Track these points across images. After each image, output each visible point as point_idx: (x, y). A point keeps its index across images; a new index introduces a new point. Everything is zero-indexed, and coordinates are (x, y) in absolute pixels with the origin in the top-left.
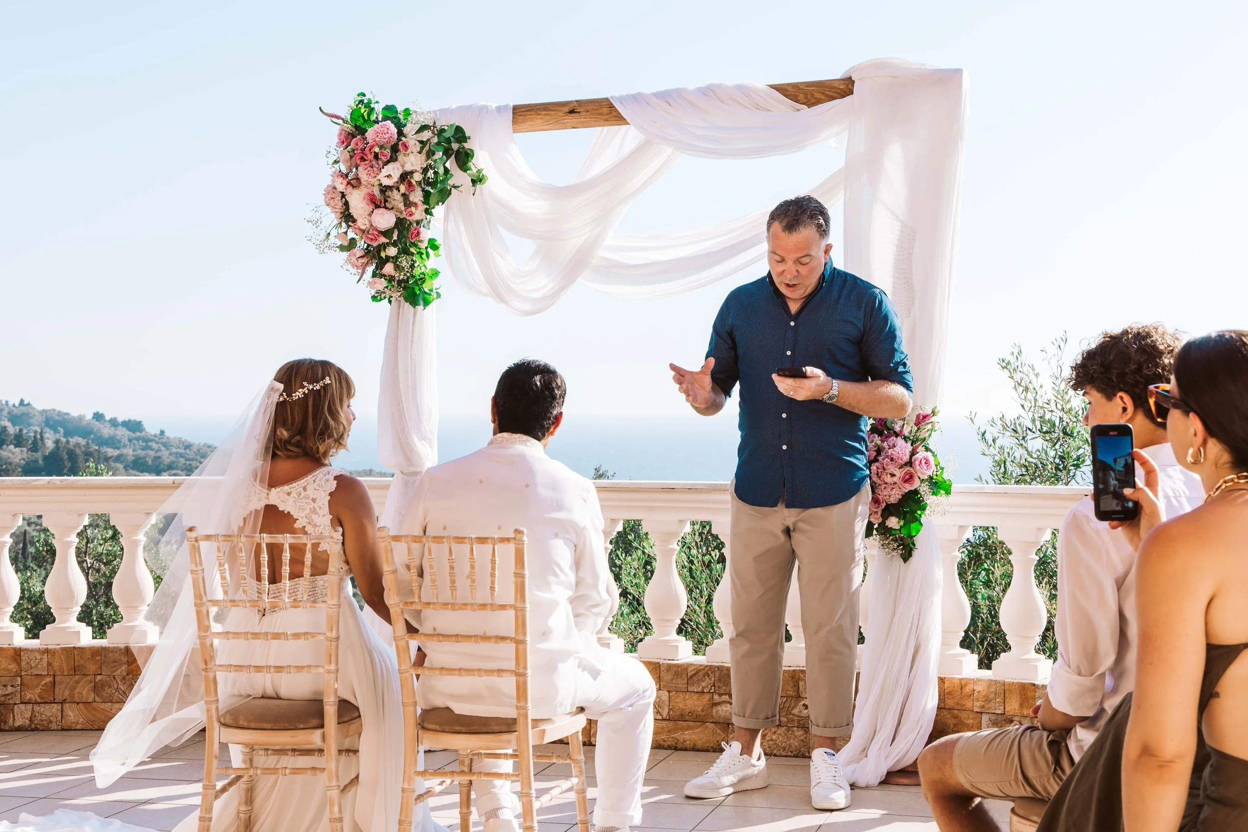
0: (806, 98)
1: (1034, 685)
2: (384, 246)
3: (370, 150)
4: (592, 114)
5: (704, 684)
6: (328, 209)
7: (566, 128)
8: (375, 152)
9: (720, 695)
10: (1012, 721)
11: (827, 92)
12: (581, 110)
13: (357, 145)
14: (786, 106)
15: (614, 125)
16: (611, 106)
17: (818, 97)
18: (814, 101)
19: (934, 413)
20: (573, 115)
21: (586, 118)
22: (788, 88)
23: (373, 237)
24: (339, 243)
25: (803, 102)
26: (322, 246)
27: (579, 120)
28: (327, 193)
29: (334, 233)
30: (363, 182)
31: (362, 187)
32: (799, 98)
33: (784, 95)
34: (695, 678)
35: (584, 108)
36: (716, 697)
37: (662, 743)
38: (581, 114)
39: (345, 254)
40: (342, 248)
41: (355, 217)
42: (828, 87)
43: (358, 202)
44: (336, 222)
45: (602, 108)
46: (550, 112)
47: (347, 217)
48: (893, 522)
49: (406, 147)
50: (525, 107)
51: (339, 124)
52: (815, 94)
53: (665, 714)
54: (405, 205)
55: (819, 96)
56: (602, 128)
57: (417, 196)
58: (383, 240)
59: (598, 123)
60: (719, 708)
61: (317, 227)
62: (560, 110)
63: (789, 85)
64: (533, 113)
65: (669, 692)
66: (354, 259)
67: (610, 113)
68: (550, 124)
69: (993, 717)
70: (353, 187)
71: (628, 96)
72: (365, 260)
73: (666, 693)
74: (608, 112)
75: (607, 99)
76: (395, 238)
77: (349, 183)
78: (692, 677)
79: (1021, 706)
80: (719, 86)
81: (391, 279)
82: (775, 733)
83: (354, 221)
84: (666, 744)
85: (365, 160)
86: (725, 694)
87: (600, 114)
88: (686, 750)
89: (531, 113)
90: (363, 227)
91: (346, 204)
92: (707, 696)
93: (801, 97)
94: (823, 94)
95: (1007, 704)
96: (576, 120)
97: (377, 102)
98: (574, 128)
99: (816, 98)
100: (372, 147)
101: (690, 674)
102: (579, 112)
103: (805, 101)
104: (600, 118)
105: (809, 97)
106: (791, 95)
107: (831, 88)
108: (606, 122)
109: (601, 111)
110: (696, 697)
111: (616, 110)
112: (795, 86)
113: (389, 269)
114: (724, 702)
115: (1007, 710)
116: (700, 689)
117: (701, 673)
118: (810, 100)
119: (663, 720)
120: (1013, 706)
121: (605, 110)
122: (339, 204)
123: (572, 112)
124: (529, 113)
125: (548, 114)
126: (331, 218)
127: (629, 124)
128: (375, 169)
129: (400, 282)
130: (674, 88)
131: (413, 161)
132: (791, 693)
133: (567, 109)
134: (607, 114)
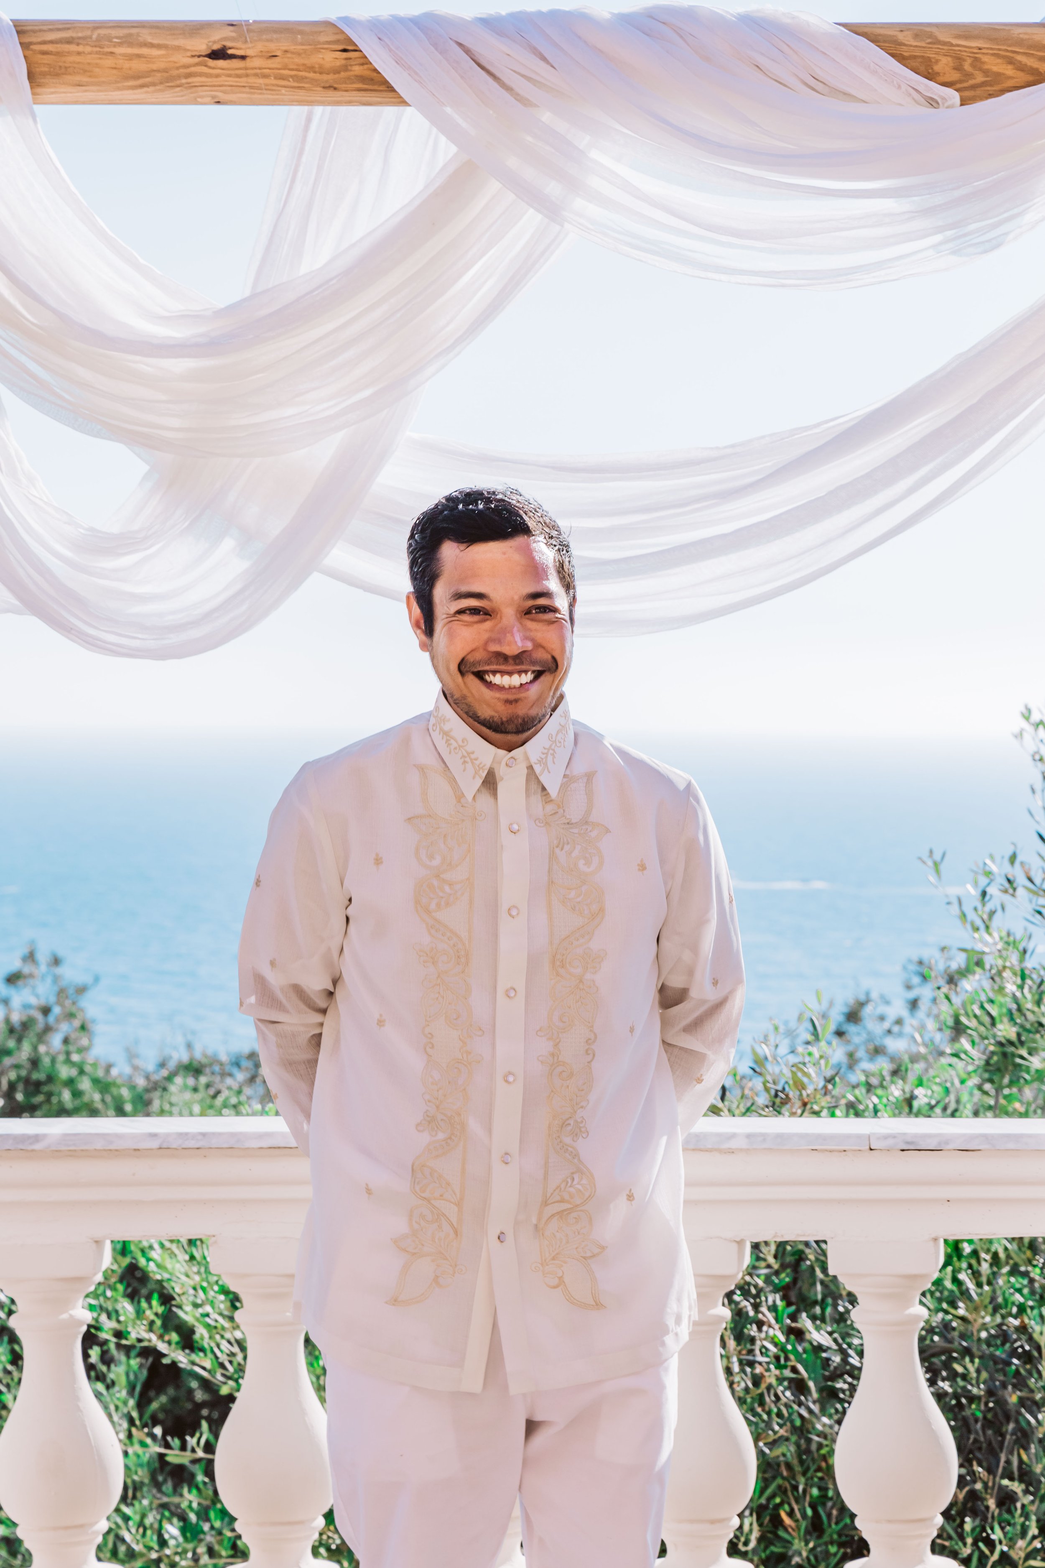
0: (958, 68)
4: (285, 68)
7: (195, 102)
11: (1019, 58)
12: (249, 53)
14: (899, 87)
15: (349, 103)
16: (348, 48)
17: (995, 69)
18: (980, 78)
20: (221, 63)
21: (265, 76)
22: (901, 37)
25: (947, 78)
27: (243, 81)
32: (937, 68)
33: (893, 55)
35: (260, 46)
38: (248, 63)
42: (1020, 42)
45: (318, 50)
46: (145, 51)
50: (59, 30)
52: (985, 59)
55: (997, 66)
56: (305, 109)
59: (302, 93)
62: (178, 48)
63: (903, 27)
64: (88, 49)
68: (142, 86)
71: (401, 20)
74: (338, 63)
75: (328, 24)
80: (690, 14)
87: (308, 67)
89: (80, 48)
93: (944, 64)
94: (1011, 62)
96: (227, 81)
98: (219, 102)
99: (986, 73)
102: (243, 58)
103: (955, 76)
104: (313, 81)
105: (967, 66)
106: (915, 57)
107: (1030, 47)
108: (331, 93)
109: (316, 59)
111: (365, 61)
112: (921, 31)
118: (969, 76)
121: (331, 58)
123: (219, 54)
124: (73, 48)
125: (139, 56)
127: (404, 103)
130: (545, 9)
133: (202, 45)
134: (336, 71)
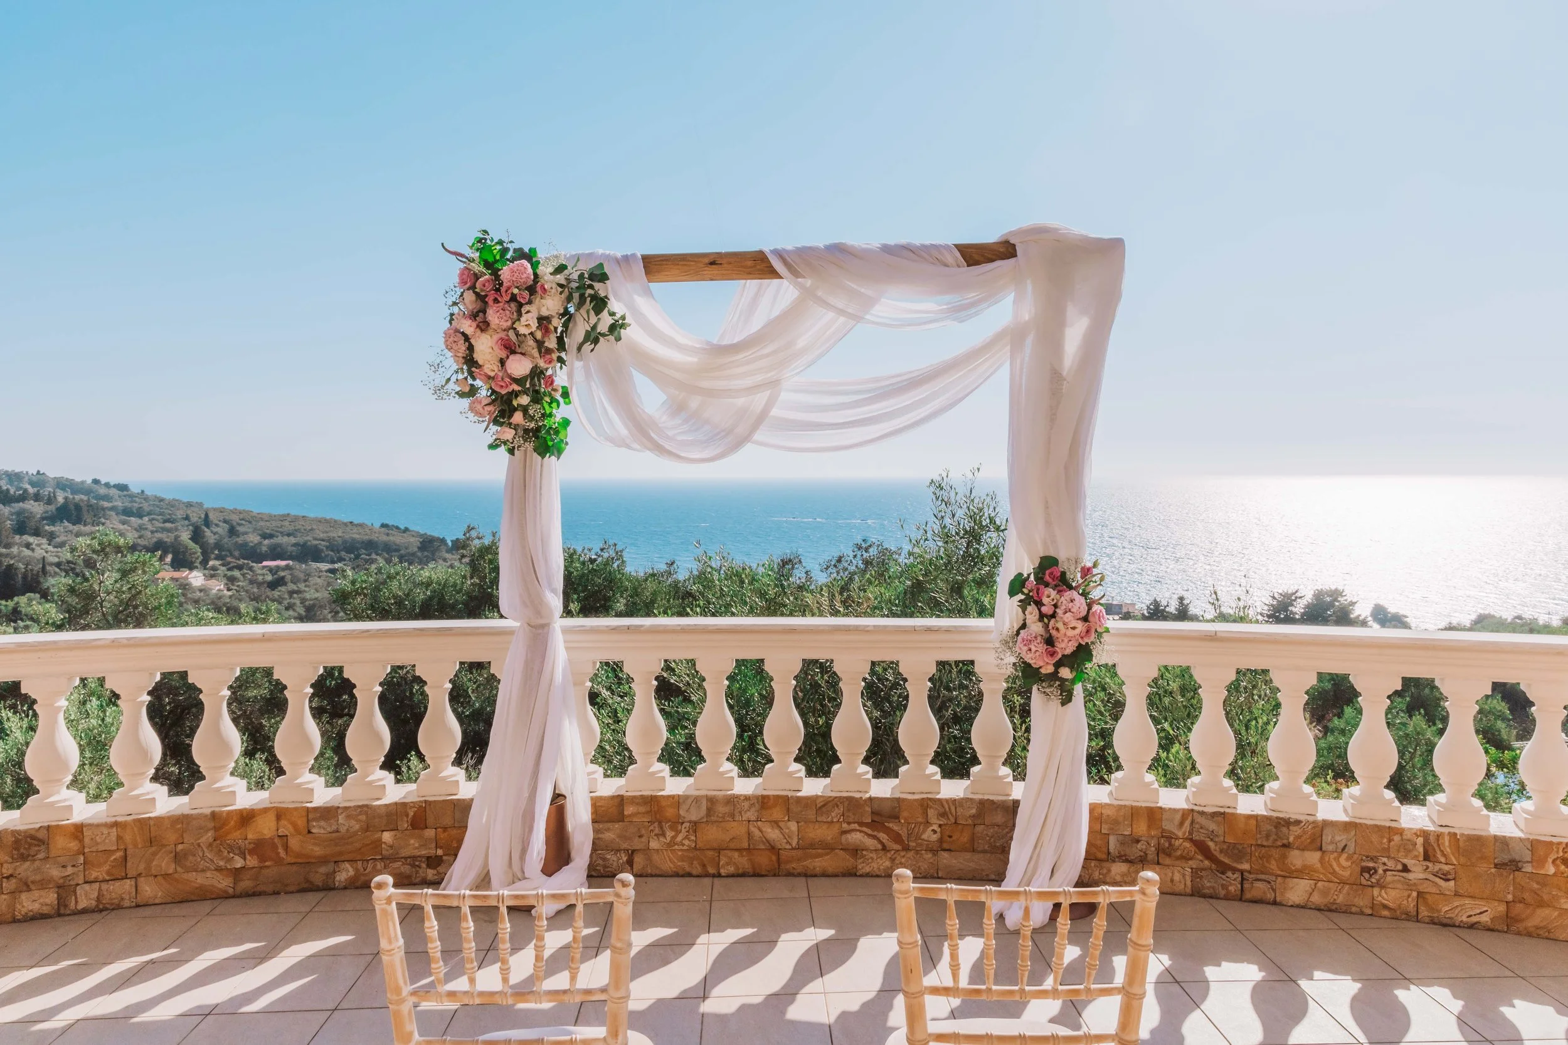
1: (1161, 808)
2: (516, 394)
3: (506, 291)
4: (734, 267)
5: (833, 814)
6: (449, 354)
7: (704, 280)
8: (512, 293)
9: (849, 823)
10: (1138, 841)
11: (986, 254)
12: (723, 263)
13: (484, 286)
15: (757, 278)
17: (976, 258)
18: (972, 262)
19: (1095, 565)
20: (713, 267)
21: (728, 271)
23: (503, 384)
24: (458, 389)
26: (439, 391)
27: (720, 273)
28: (447, 335)
29: (453, 379)
30: (493, 326)
31: (490, 331)
34: (824, 809)
35: (726, 260)
36: (845, 826)
37: (792, 871)
38: (723, 266)
39: (465, 402)
40: (462, 395)
41: (480, 362)
42: (987, 249)
43: (486, 347)
44: (455, 367)
45: (745, 261)
46: (689, 264)
47: (470, 361)
48: (1065, 673)
49: (544, 290)
50: (657, 257)
51: (464, 262)
53: (794, 843)
54: (540, 352)
55: (979, 257)
56: (744, 281)
57: (552, 343)
58: (517, 388)
59: (740, 275)
60: (848, 836)
61: (435, 372)
62: (699, 262)
64: (670, 263)
65: (798, 822)
66: (479, 407)
67: (755, 266)
68: (687, 275)
69: (1121, 838)
70: (482, 331)
72: (491, 408)
73: (796, 824)
74: (752, 265)
76: (528, 386)
77: (478, 326)
78: (820, 808)
79: (1149, 827)
81: (516, 427)
82: (904, 856)
83: (479, 366)
84: (795, 872)
85: (499, 302)
86: (854, 823)
87: (742, 267)
88: (815, 876)
89: (666, 263)
90: (492, 374)
91: (471, 348)
92: (837, 826)
94: (983, 256)
95: (1134, 826)
96: (717, 272)
97: (511, 242)
98: (713, 280)
99: (974, 260)
100: (509, 288)
101: (818, 806)
102: (720, 264)
104: (743, 271)
107: (990, 251)
108: (749, 275)
109: (744, 264)
110: (825, 826)
111: (769, 264)
113: (518, 417)
114: (853, 830)
115: (1134, 831)
116: (829, 819)
117: (830, 804)
119: (793, 849)
120: (1141, 828)
121: (749, 263)
122: (462, 347)
123: (713, 263)
125: (686, 265)
126: (451, 364)
128: (508, 312)
129: (526, 431)
131: (551, 305)
132: (920, 820)
133: (707, 260)
134: (751, 267)
